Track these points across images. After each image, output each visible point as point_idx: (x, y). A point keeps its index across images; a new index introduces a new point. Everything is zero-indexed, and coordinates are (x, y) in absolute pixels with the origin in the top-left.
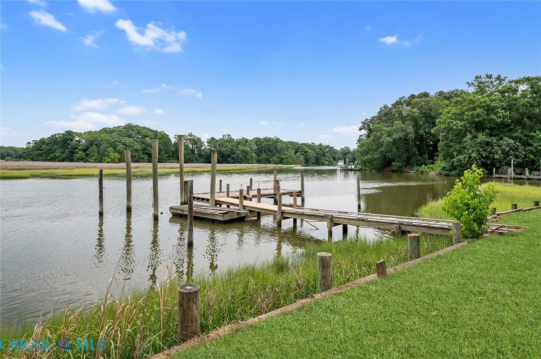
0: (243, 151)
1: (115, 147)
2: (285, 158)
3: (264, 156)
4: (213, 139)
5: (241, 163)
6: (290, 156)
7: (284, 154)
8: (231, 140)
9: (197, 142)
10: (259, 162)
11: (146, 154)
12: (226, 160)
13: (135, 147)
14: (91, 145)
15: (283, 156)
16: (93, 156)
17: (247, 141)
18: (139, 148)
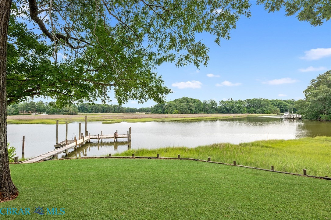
0: (238, 107)
1: (176, 107)
2: (266, 110)
3: (252, 109)
4: (222, 101)
5: (237, 113)
6: (270, 109)
7: (266, 108)
8: (232, 102)
9: (213, 103)
10: (249, 112)
11: (190, 110)
12: (229, 111)
13: (184, 107)
14: (169, 107)
15: (264, 109)
16: (169, 111)
17: (241, 101)
18: (186, 107)
